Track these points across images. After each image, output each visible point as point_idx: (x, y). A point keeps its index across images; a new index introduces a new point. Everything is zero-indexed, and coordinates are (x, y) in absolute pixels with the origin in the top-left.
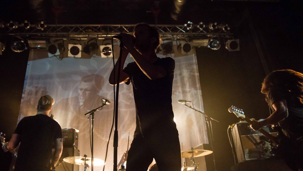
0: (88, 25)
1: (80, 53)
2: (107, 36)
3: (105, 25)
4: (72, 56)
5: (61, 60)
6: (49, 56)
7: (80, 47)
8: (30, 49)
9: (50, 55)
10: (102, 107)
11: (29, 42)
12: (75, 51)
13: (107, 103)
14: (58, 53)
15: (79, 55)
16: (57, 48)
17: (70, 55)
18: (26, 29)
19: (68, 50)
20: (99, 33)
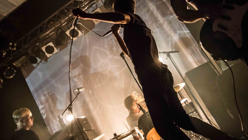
0: (47, 20)
1: (55, 49)
2: (69, 17)
3: (61, 9)
4: (51, 55)
5: (47, 62)
6: (35, 67)
7: (51, 44)
8: (19, 69)
9: (35, 65)
10: (76, 97)
11: (14, 64)
12: (50, 50)
13: (80, 90)
14: (39, 60)
15: (56, 50)
16: (36, 57)
17: (48, 55)
18: (4, 57)
19: (44, 53)
20: (60, 20)
